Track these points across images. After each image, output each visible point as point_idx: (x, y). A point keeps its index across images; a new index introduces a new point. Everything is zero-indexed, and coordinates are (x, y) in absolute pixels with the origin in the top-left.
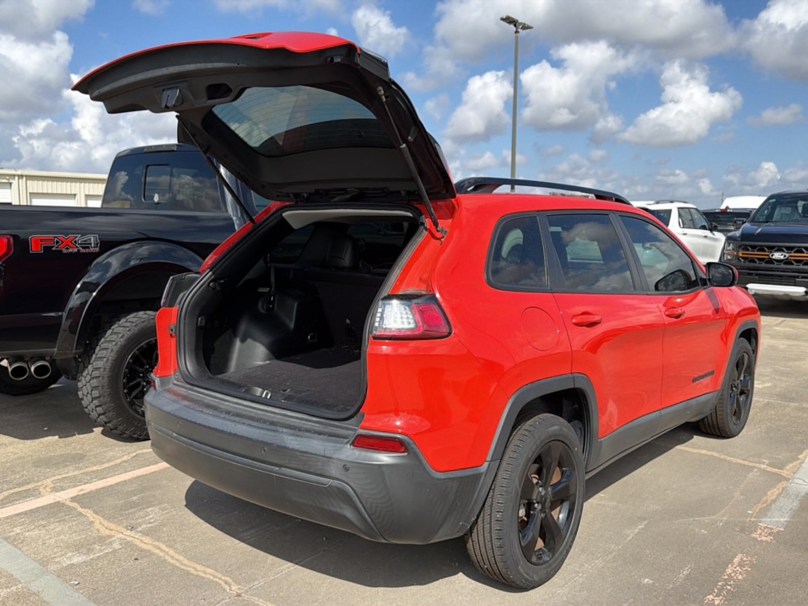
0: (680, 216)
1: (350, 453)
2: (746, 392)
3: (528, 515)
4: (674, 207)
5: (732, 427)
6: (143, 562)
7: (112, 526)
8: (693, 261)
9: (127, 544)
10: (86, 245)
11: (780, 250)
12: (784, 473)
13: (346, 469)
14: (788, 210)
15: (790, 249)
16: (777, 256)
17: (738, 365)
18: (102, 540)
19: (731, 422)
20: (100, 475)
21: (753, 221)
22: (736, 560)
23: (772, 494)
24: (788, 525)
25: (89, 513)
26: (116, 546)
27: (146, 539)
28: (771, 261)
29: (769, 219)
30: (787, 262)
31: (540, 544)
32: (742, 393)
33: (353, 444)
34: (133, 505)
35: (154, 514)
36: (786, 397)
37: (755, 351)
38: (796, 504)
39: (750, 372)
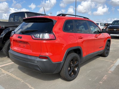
0: (100, 24)
1: (38, 59)
2: (109, 50)
3: (70, 69)
4: (99, 23)
5: (106, 55)
6: (9, 77)
7: (5, 71)
8: (100, 29)
9: (7, 74)
10: (3, 27)
11: (115, 29)
12: (114, 62)
13: (38, 62)
14: (117, 23)
15: (117, 29)
16: (115, 30)
17: (107, 46)
18: (3, 74)
19: (106, 54)
20: (5, 64)
21: (111, 25)
22: (105, 76)
23: (112, 66)
24: (114, 70)
25: (2, 70)
26: (5, 75)
27: (10, 73)
28: (114, 31)
29: (114, 24)
30: (116, 31)
31: (72, 73)
32: (108, 50)
33: (39, 58)
34: (10, 68)
35: (12, 69)
36: (115, 51)
37: (110, 43)
38: (116, 67)
39: (109, 47)
